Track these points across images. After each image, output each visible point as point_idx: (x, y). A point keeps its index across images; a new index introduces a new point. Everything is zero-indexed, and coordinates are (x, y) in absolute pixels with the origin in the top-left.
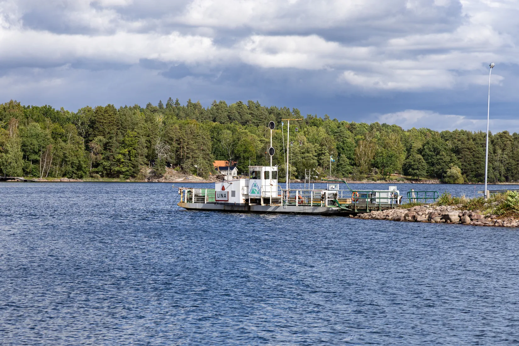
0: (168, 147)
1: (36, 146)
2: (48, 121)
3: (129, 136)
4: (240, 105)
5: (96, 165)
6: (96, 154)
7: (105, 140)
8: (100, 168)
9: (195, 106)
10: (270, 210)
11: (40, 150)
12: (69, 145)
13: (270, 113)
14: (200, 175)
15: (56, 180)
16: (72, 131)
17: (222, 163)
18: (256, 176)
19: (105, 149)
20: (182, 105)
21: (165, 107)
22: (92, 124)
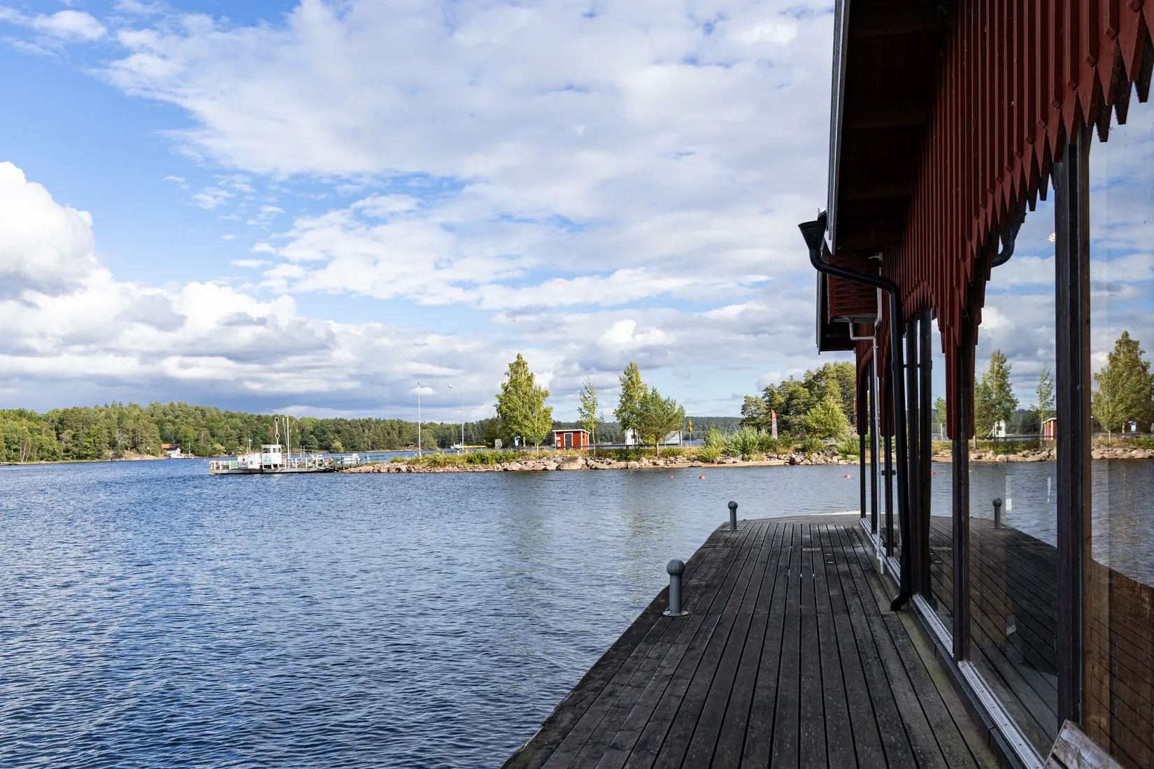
0: (126, 436)
1: (16, 439)
2: (24, 420)
3: (93, 429)
4: (172, 405)
5: (67, 451)
6: (66, 443)
7: (73, 433)
8: (70, 453)
9: (135, 406)
10: (277, 471)
11: (19, 442)
12: (44, 437)
13: (196, 410)
14: (153, 455)
15: (35, 463)
16: (46, 426)
17: (167, 446)
18: (267, 451)
19: (74, 439)
20: (124, 406)
21: (110, 407)
22: (61, 421)
